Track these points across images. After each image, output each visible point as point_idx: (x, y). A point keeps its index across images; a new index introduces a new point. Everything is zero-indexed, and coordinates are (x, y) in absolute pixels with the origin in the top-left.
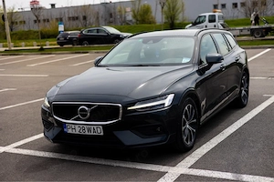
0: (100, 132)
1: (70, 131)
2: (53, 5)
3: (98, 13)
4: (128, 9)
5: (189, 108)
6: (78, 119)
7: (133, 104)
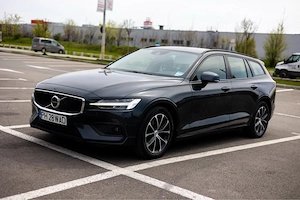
0: (64, 122)
1: (43, 118)
2: (161, 27)
3: (202, 40)
4: (233, 41)
5: (159, 117)
6: (50, 108)
7: (97, 101)
